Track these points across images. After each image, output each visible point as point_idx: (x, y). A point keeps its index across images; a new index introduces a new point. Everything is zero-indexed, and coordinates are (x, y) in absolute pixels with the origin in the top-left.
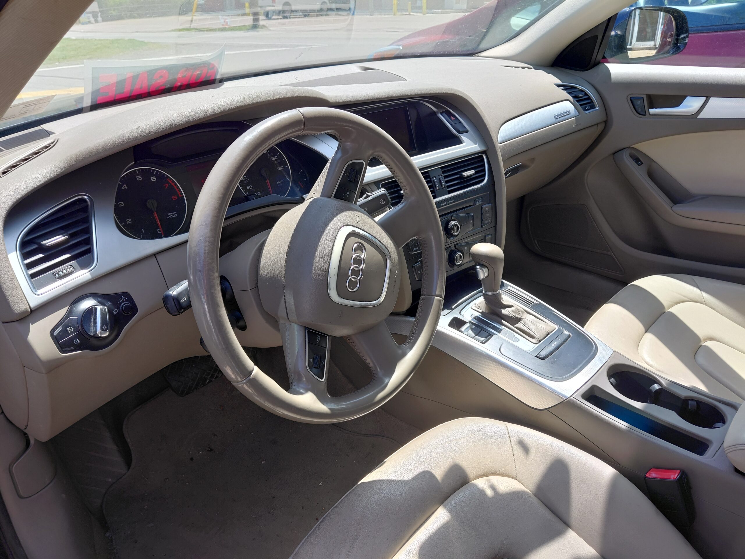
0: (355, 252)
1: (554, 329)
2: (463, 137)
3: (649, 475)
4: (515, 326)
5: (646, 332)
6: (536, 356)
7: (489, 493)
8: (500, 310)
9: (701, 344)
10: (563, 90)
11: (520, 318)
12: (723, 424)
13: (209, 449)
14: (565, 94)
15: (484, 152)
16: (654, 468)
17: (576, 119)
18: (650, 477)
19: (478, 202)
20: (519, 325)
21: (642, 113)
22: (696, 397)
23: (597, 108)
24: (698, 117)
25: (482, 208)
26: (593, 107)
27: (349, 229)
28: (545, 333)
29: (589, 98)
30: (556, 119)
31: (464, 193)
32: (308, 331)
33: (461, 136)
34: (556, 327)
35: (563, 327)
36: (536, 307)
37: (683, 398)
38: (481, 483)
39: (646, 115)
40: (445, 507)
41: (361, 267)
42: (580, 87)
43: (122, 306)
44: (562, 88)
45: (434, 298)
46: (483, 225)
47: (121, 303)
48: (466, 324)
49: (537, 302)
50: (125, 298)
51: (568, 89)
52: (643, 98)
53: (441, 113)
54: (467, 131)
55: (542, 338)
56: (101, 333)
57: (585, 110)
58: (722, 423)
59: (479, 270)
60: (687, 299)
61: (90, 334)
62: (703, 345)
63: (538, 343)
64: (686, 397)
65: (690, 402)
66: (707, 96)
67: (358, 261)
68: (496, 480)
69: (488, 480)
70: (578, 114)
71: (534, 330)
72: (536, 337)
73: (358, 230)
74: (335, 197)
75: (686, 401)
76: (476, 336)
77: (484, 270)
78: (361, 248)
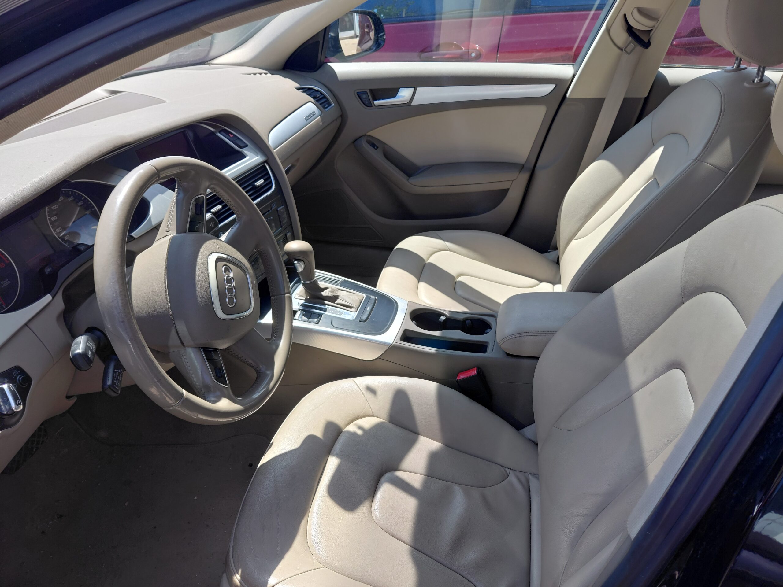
0: (225, 273)
1: (363, 297)
2: (245, 151)
3: (459, 378)
4: (336, 302)
5: (419, 282)
6: (360, 321)
7: (360, 432)
8: (320, 293)
9: (456, 280)
10: (303, 92)
11: (337, 296)
12: (491, 330)
13: (59, 516)
14: (305, 97)
15: (266, 162)
16: (460, 372)
17: (321, 117)
18: (460, 379)
19: (273, 206)
20: (338, 301)
21: (369, 105)
22: (469, 317)
23: (333, 105)
24: (412, 104)
25: (277, 210)
26: (330, 104)
27: (214, 256)
28: (359, 302)
29: (325, 97)
30: (307, 120)
31: (261, 200)
32: (204, 351)
33: (244, 151)
34: (364, 295)
35: (369, 294)
36: (343, 284)
37: (461, 320)
38: (351, 428)
39: (372, 107)
40: (333, 455)
41: (233, 285)
42: (316, 88)
43: (19, 380)
44: (301, 90)
45: (285, 296)
46: (282, 225)
47: (16, 378)
48: (297, 312)
49: (342, 280)
50: (18, 372)
51: (307, 91)
52: (367, 92)
53: (220, 132)
54: (247, 146)
55: (358, 306)
56: (16, 409)
57: (325, 108)
58: (489, 329)
59: (297, 264)
60: (437, 250)
61: (4, 413)
62: (457, 281)
63: (357, 311)
64: (463, 319)
65: (466, 321)
66: (414, 87)
67: (229, 280)
68: (360, 422)
69: (355, 424)
70: (321, 113)
71: (351, 302)
72: (354, 307)
73: (221, 255)
74: (189, 231)
75: (465, 321)
76: (310, 320)
77: (301, 263)
78: (227, 270)
